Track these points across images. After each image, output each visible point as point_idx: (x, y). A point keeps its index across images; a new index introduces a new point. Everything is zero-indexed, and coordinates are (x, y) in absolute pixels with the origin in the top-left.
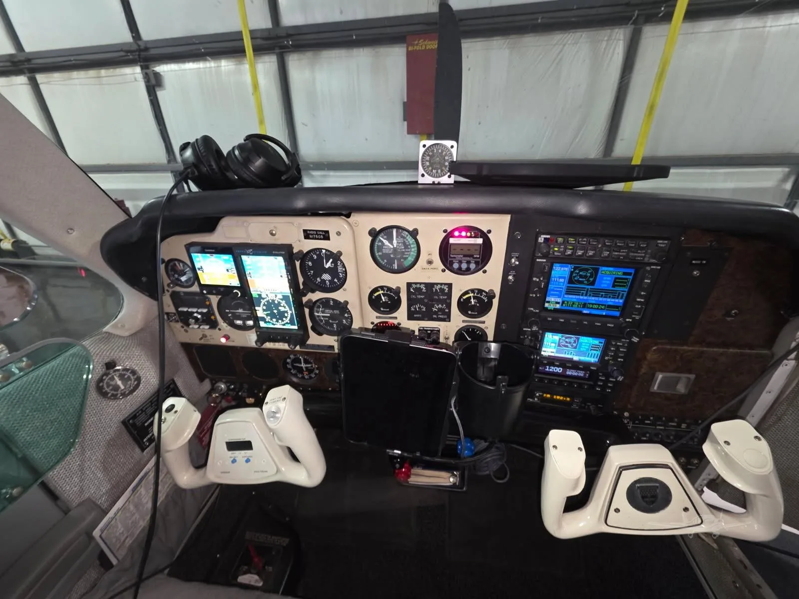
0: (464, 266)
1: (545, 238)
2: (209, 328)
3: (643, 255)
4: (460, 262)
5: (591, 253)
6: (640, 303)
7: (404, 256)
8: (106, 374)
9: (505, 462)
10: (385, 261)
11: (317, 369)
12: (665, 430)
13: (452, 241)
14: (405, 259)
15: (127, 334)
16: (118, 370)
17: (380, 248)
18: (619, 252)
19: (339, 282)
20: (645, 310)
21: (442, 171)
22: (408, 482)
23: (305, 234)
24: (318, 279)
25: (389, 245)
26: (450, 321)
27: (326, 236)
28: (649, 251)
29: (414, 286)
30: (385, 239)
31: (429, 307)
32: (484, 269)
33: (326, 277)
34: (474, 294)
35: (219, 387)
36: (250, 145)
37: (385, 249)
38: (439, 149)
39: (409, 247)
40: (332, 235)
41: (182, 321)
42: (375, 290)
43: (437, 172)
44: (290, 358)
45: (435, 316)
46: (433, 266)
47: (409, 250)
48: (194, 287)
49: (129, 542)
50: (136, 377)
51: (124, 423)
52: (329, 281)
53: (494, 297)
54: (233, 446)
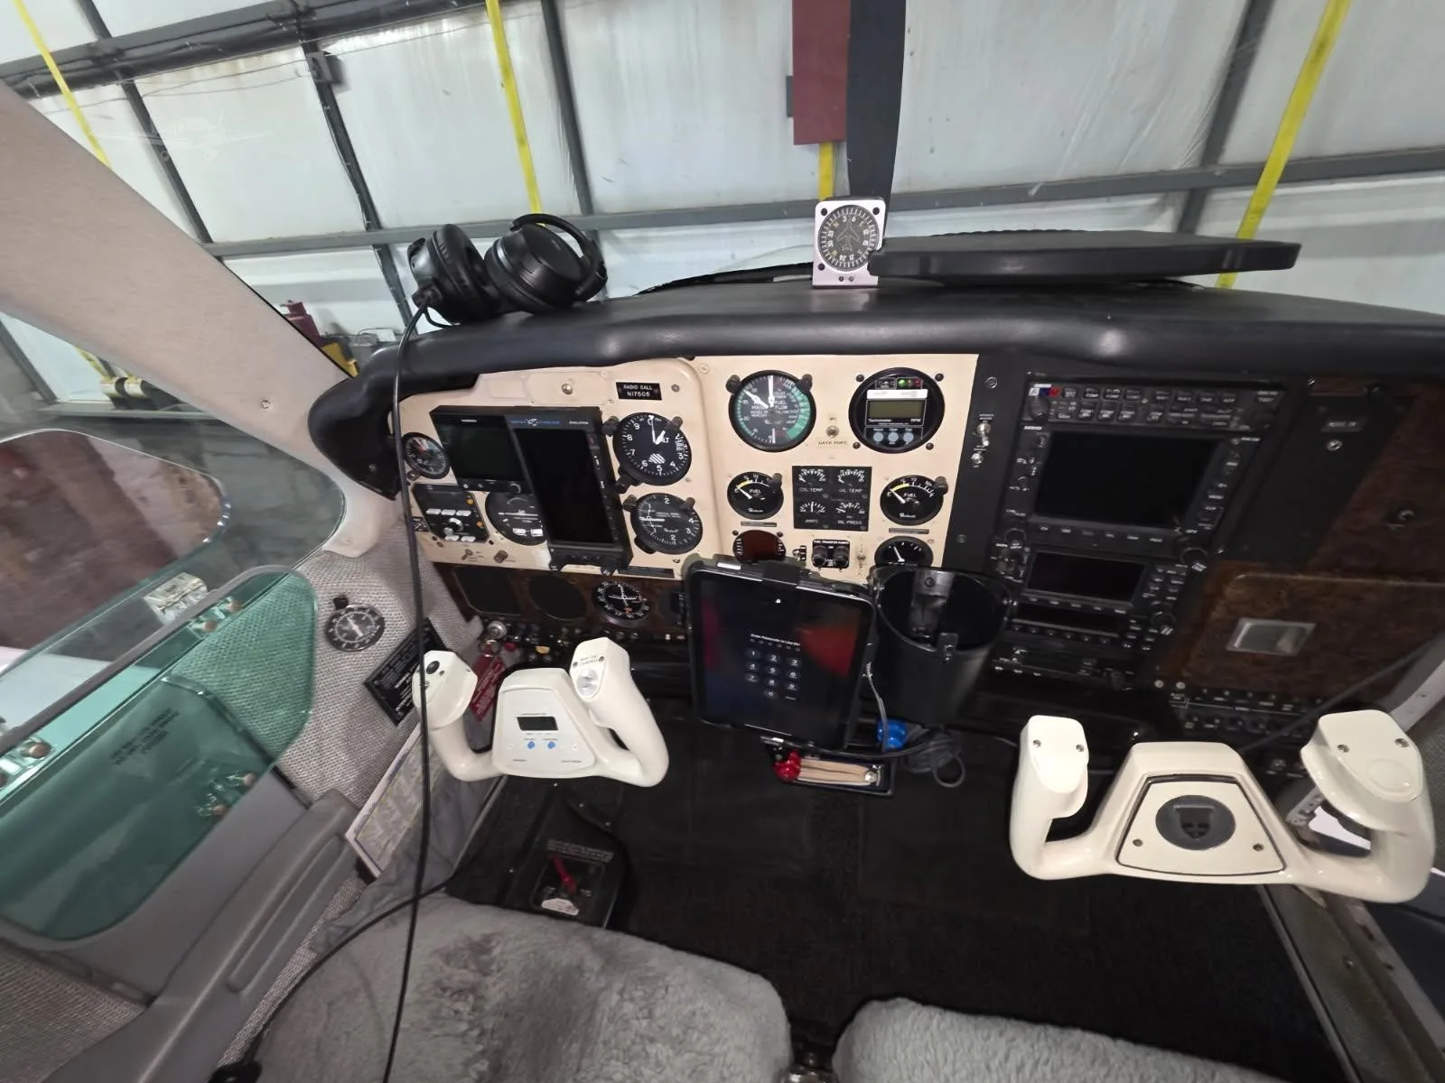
0: (893, 438)
1: (1042, 390)
2: (475, 541)
3: (1228, 417)
4: (886, 431)
5: (1126, 415)
6: (1214, 502)
7: (789, 422)
8: (337, 616)
9: (960, 755)
10: (755, 430)
11: (647, 604)
12: (1250, 713)
13: (872, 394)
14: (790, 426)
15: (356, 553)
16: (351, 610)
17: (747, 410)
18: (1182, 412)
19: (678, 466)
20: (1224, 515)
21: (857, 257)
22: (796, 780)
23: (620, 390)
24: (644, 463)
25: (761, 404)
26: (867, 530)
27: (654, 392)
28: (1240, 410)
29: (805, 472)
30: (754, 394)
31: (831, 507)
32: (929, 442)
33: (657, 459)
34: (911, 484)
35: (495, 628)
36: (522, 240)
37: (754, 410)
38: (852, 216)
39: (796, 406)
40: (665, 391)
41: (432, 529)
42: (739, 479)
43: (847, 259)
44: (602, 586)
45: (841, 522)
46: (838, 438)
47: (797, 411)
48: (447, 476)
49: (392, 848)
50: (376, 618)
51: (367, 684)
52: (662, 465)
53: (945, 490)
54: (528, 723)
